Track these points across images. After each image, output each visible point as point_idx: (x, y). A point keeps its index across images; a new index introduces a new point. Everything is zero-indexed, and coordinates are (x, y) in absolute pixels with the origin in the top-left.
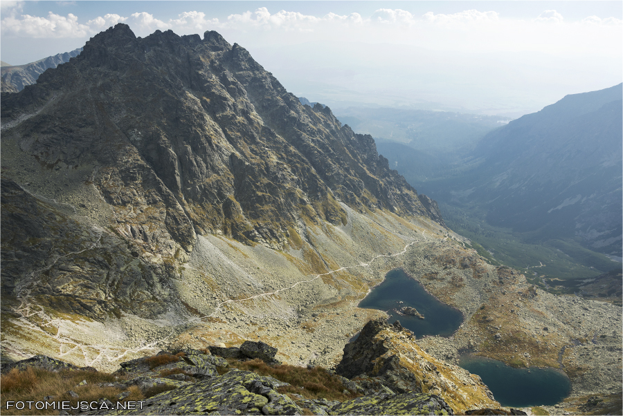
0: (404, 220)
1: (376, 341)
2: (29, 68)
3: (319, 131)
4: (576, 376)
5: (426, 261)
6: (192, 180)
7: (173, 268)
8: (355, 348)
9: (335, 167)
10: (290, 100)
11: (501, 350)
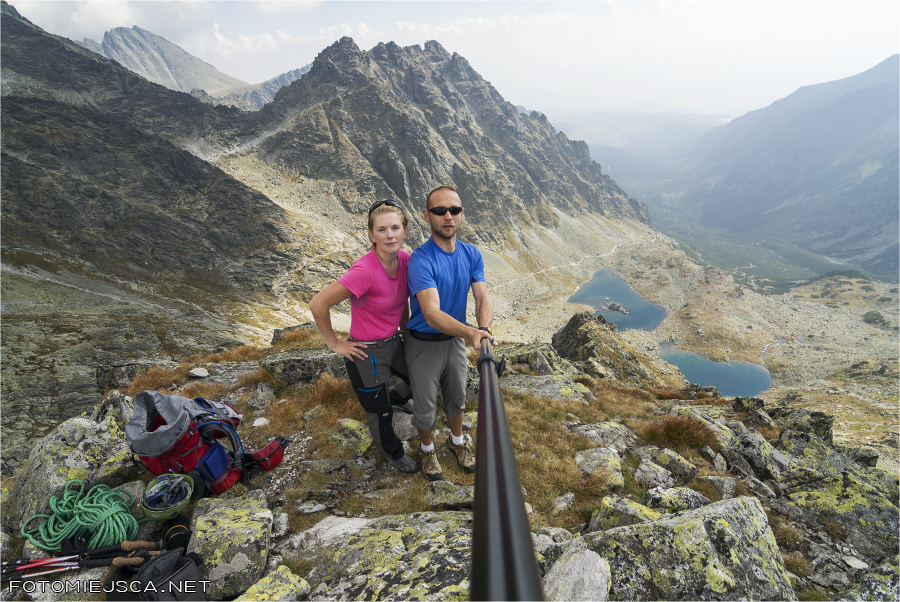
0: (614, 223)
1: (580, 332)
2: (266, 85)
3: (535, 139)
4: (777, 372)
5: (633, 261)
6: (419, 189)
8: (562, 338)
9: (549, 174)
10: (509, 110)
11: (702, 345)
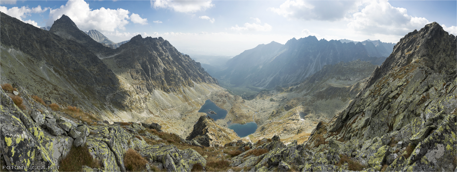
0: (209, 85)
1: (203, 123)
2: (119, 44)
4: (258, 122)
5: (216, 96)
6: (153, 74)
7: (147, 99)
8: (197, 126)
9: (191, 71)
10: (179, 54)
11: (238, 120)
